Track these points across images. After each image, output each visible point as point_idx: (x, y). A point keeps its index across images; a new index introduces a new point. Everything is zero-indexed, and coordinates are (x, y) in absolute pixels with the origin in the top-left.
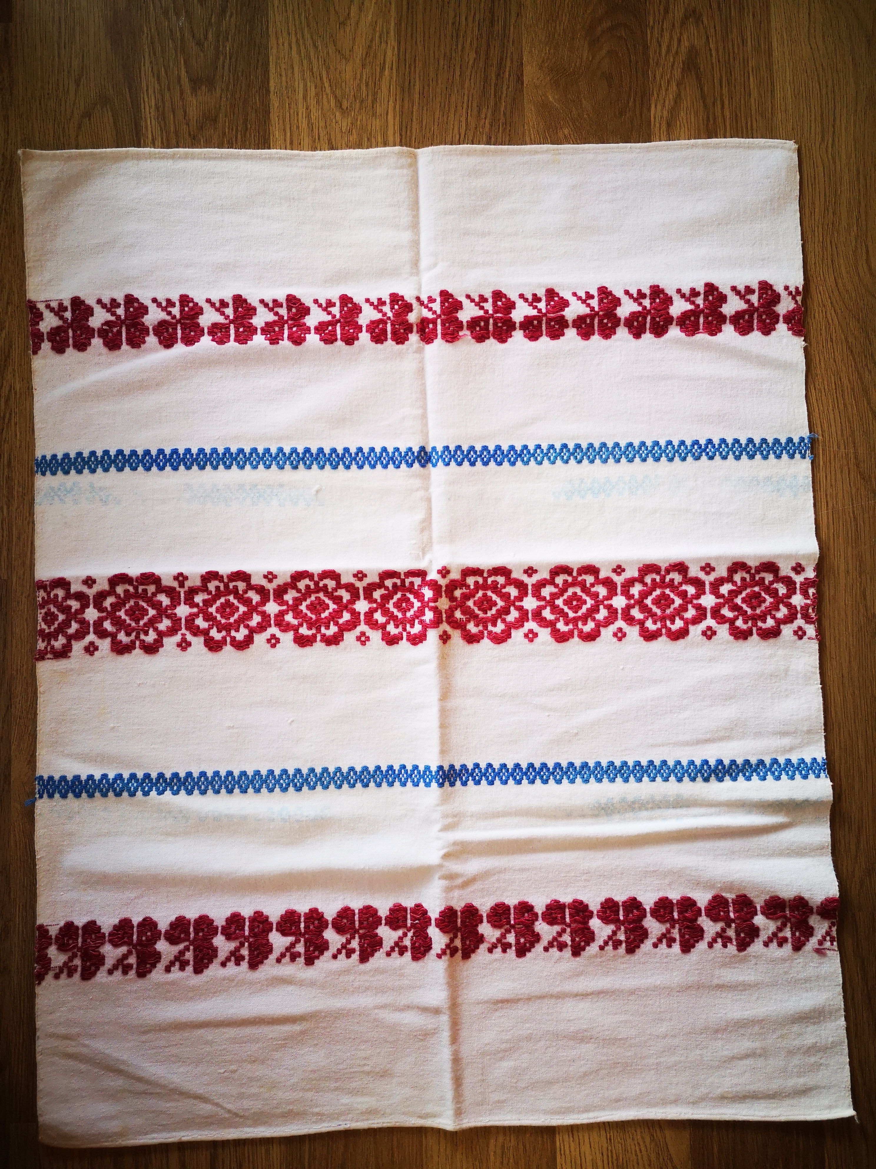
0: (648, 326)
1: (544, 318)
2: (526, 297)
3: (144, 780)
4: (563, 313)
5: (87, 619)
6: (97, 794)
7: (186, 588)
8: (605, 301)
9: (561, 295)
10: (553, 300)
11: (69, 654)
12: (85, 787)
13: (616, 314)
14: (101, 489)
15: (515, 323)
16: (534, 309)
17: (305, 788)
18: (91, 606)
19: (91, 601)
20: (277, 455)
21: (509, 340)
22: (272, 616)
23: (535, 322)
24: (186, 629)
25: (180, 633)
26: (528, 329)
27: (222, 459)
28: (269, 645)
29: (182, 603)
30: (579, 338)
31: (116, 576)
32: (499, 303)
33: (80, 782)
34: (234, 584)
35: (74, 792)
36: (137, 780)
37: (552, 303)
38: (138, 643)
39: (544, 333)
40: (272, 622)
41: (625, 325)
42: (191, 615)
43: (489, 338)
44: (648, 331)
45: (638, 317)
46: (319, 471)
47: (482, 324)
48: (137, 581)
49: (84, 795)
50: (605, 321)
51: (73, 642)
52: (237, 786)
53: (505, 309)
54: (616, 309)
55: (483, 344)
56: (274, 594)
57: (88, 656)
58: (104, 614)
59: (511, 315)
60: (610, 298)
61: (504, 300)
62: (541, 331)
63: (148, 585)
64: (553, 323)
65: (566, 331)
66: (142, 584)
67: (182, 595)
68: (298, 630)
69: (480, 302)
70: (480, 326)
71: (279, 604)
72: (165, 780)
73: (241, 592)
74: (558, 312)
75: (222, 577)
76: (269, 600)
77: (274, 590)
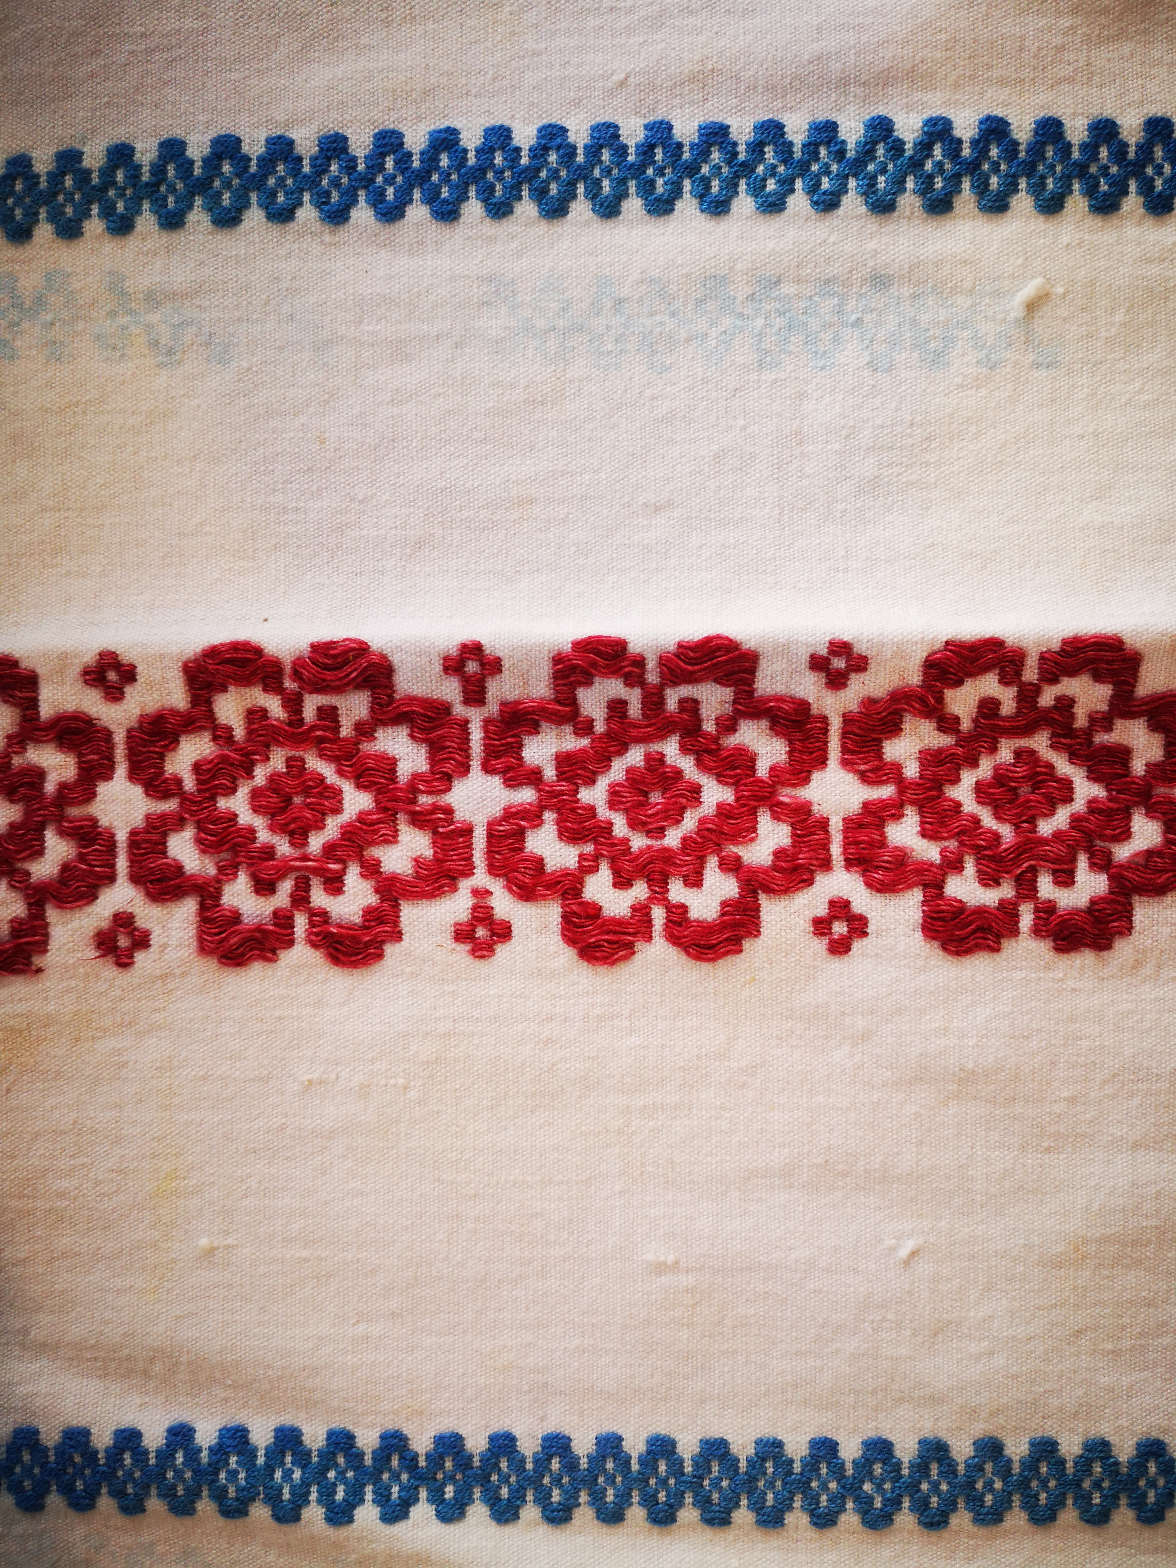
3: (328, 1456)
5: (104, 822)
6: (155, 1504)
7: (492, 708)
11: (37, 961)
12: (109, 1475)
14: (153, 299)
17: (961, 1519)
18: (121, 770)
19: (120, 753)
20: (867, 151)
22: (836, 826)
24: (493, 870)
25: (465, 885)
27: (638, 170)
28: (820, 945)
29: (476, 764)
31: (213, 653)
33: (91, 1455)
34: (685, 691)
35: (67, 1490)
36: (303, 1457)
38: (301, 922)
40: (836, 849)
42: (510, 814)
46: (1039, 223)
48: (296, 674)
49: (106, 1503)
51: (52, 914)
52: (689, 1499)
56: (845, 734)
57: (108, 971)
58: (170, 805)
63: (339, 690)
66: (319, 688)
67: (476, 735)
68: (939, 886)
71: (865, 778)
72: (410, 1461)
73: (709, 727)
75: (639, 662)
76: (822, 762)
77: (848, 719)
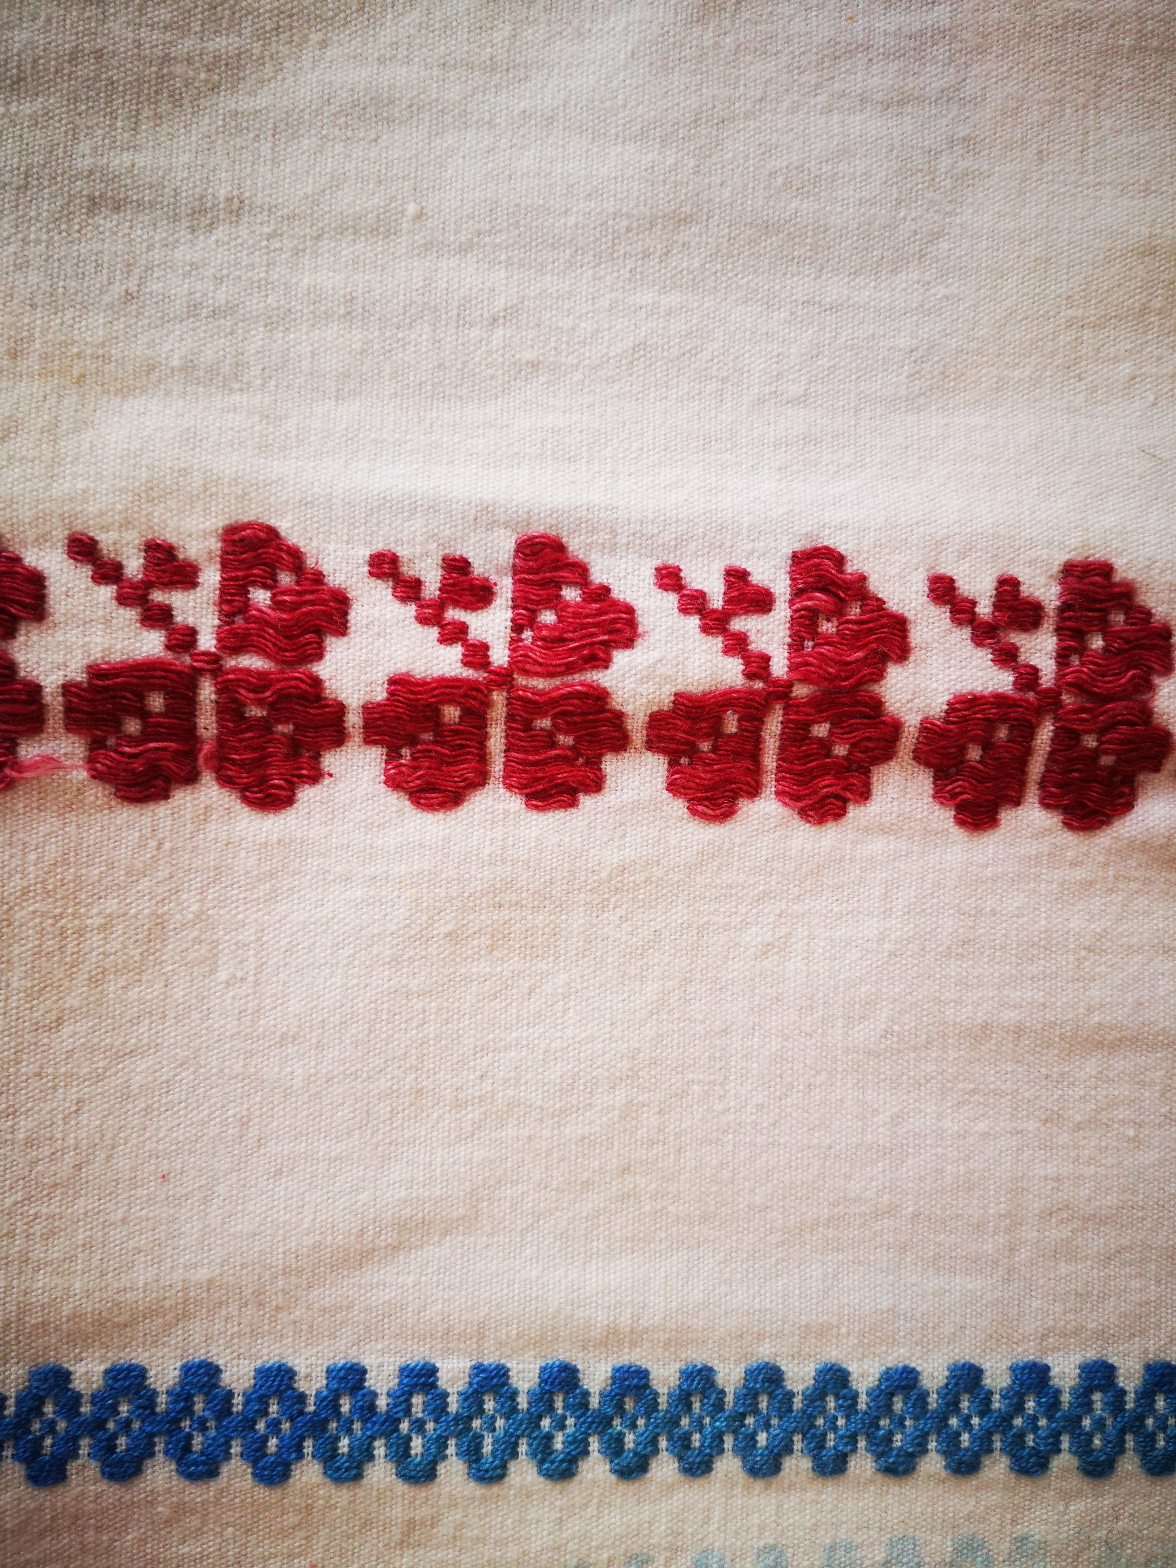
0: (1036, 767)
1: (499, 698)
2: (408, 570)
4: (603, 678)
8: (827, 627)
9: (598, 576)
10: (554, 601)
13: (877, 704)
15: (340, 709)
16: (446, 639)
21: (307, 795)
23: (451, 713)
26: (412, 741)
30: (679, 806)
32: (261, 597)
37: (548, 617)
39: (497, 766)
41: (921, 757)
43: (191, 778)
44: (1032, 794)
45: (990, 725)
47: (156, 702)
50: (821, 730)
53: (287, 632)
54: (879, 676)
55: (162, 810)
59: (323, 669)
60: (854, 611)
61: (286, 579)
62: (483, 758)
64: (545, 723)
65: (611, 765)
69: (147, 585)
70: (143, 714)
74: (570, 669)
